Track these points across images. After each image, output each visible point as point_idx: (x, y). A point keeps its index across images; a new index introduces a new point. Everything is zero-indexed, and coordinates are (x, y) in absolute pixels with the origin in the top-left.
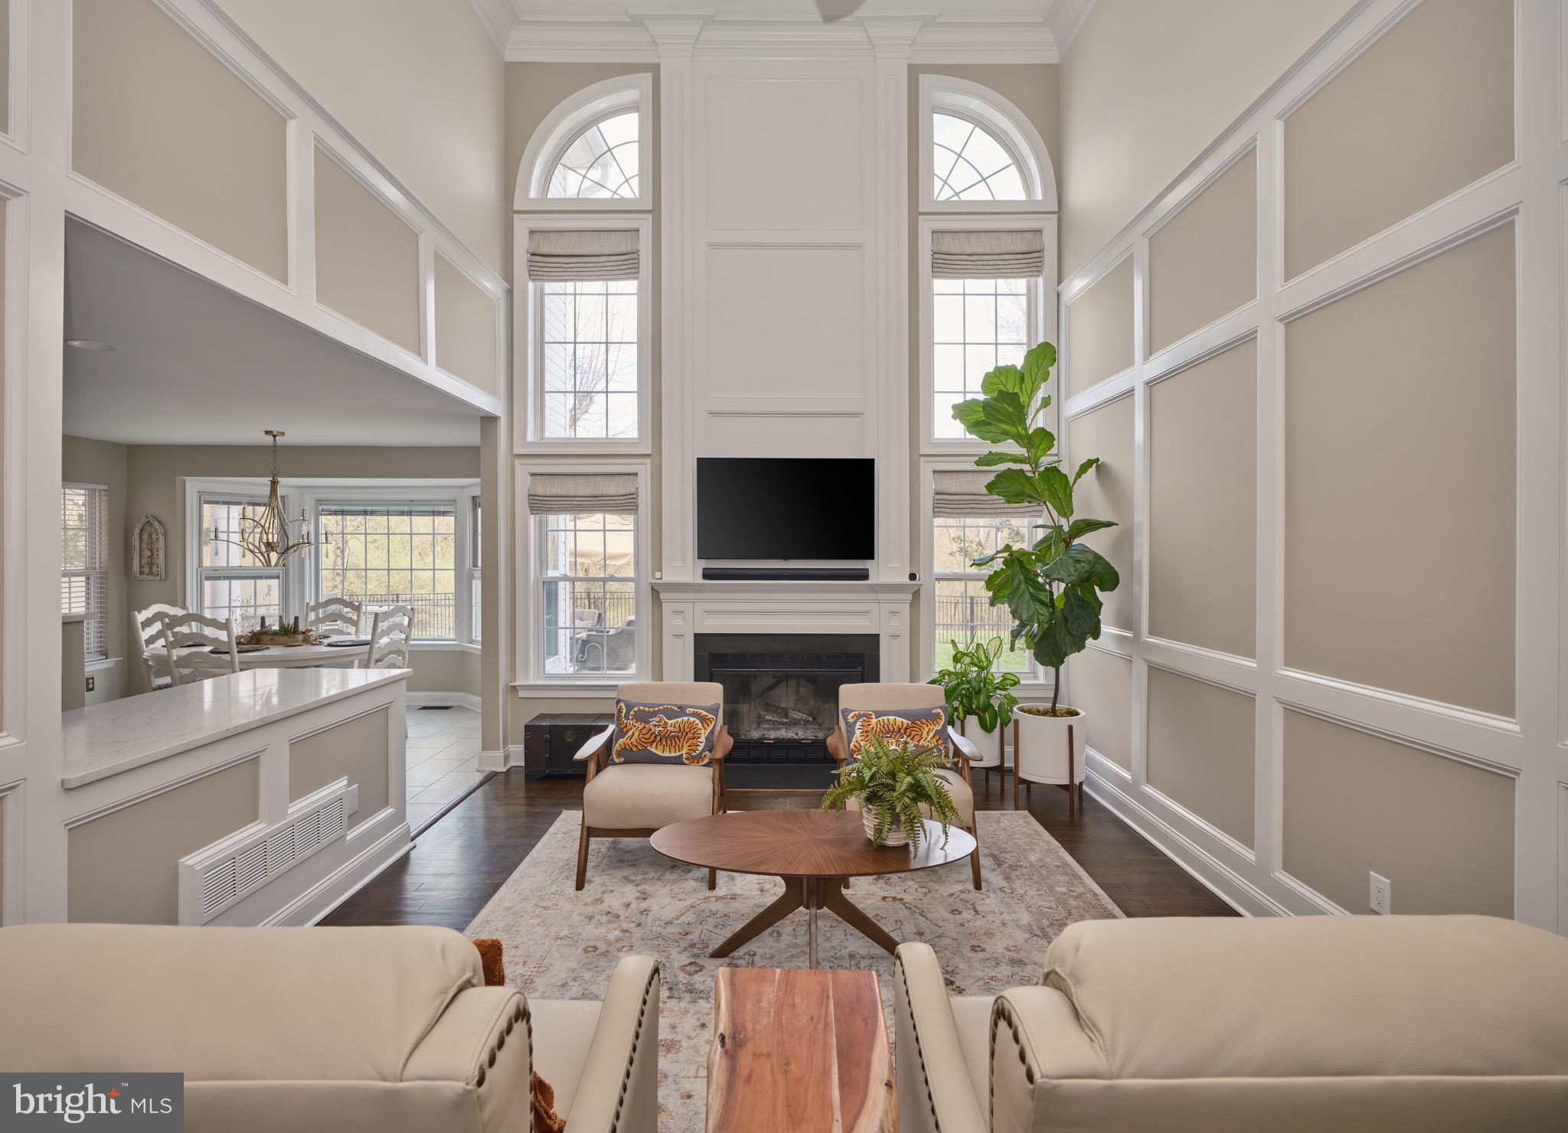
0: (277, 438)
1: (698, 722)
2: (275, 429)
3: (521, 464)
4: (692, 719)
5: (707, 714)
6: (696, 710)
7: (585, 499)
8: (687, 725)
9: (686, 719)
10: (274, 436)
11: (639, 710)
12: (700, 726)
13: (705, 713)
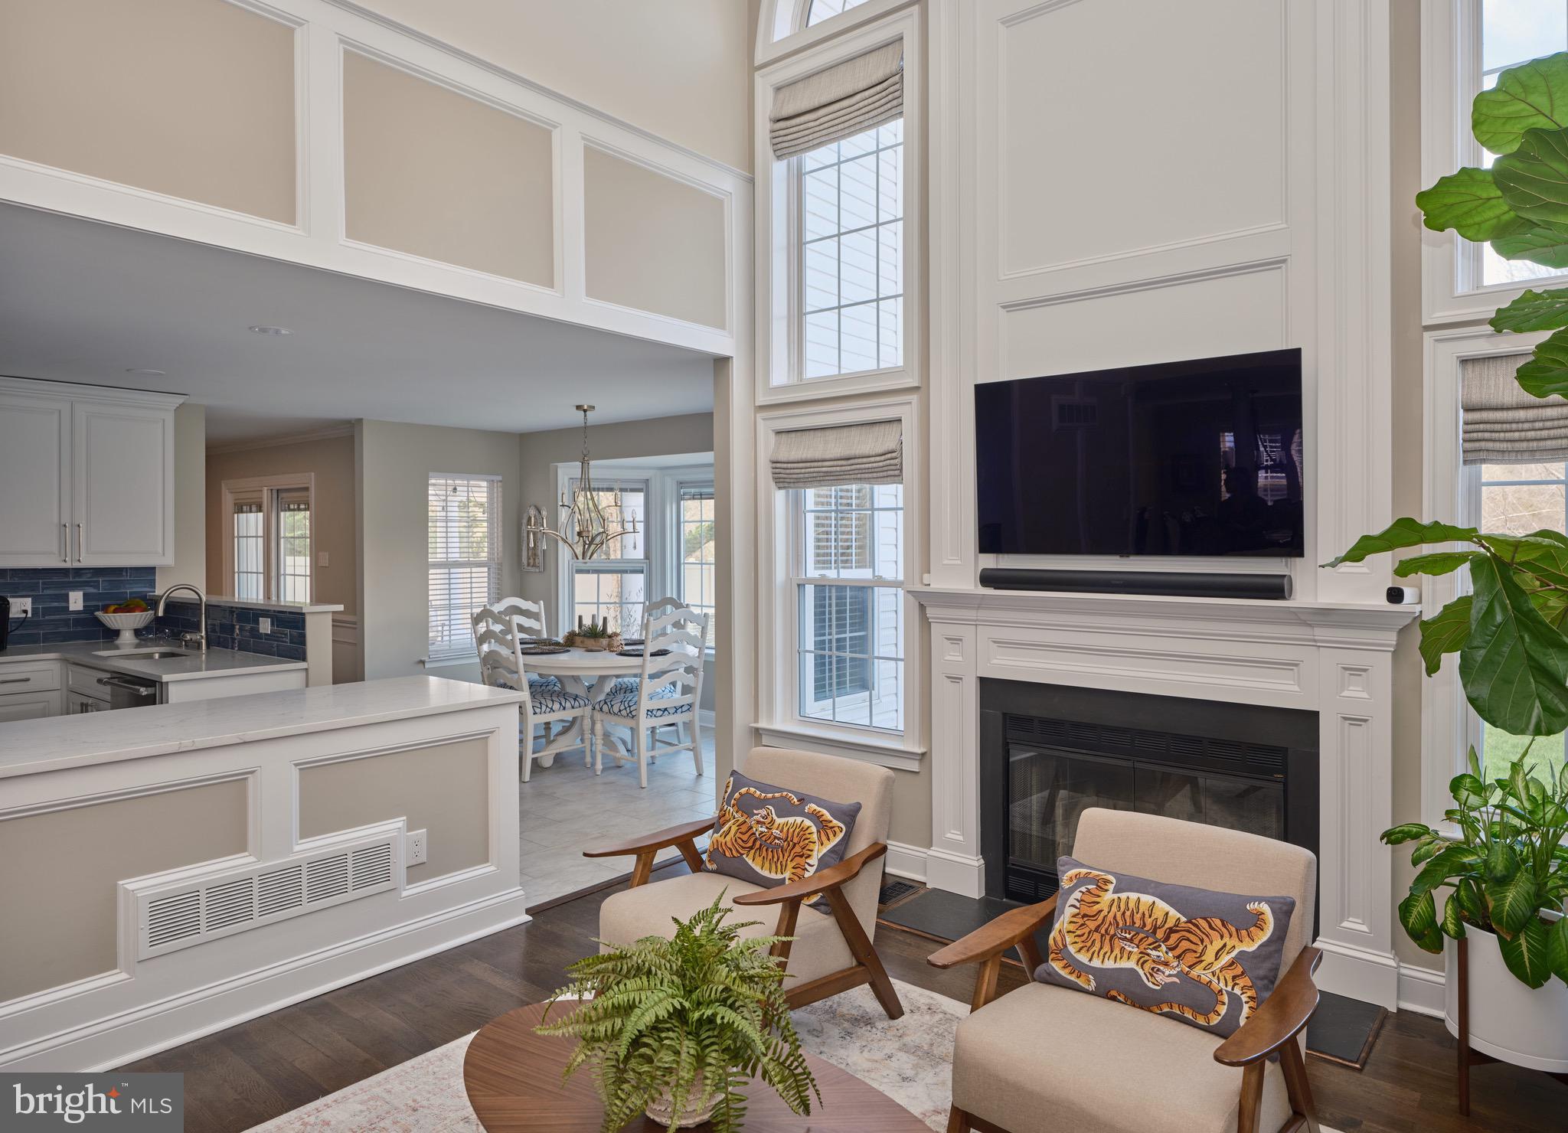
0: (588, 413)
1: (814, 829)
2: (585, 405)
3: (764, 419)
4: (808, 823)
5: (831, 818)
6: (819, 809)
7: (835, 463)
8: (797, 830)
9: (799, 820)
10: (585, 411)
11: (747, 793)
12: (815, 837)
13: (828, 816)
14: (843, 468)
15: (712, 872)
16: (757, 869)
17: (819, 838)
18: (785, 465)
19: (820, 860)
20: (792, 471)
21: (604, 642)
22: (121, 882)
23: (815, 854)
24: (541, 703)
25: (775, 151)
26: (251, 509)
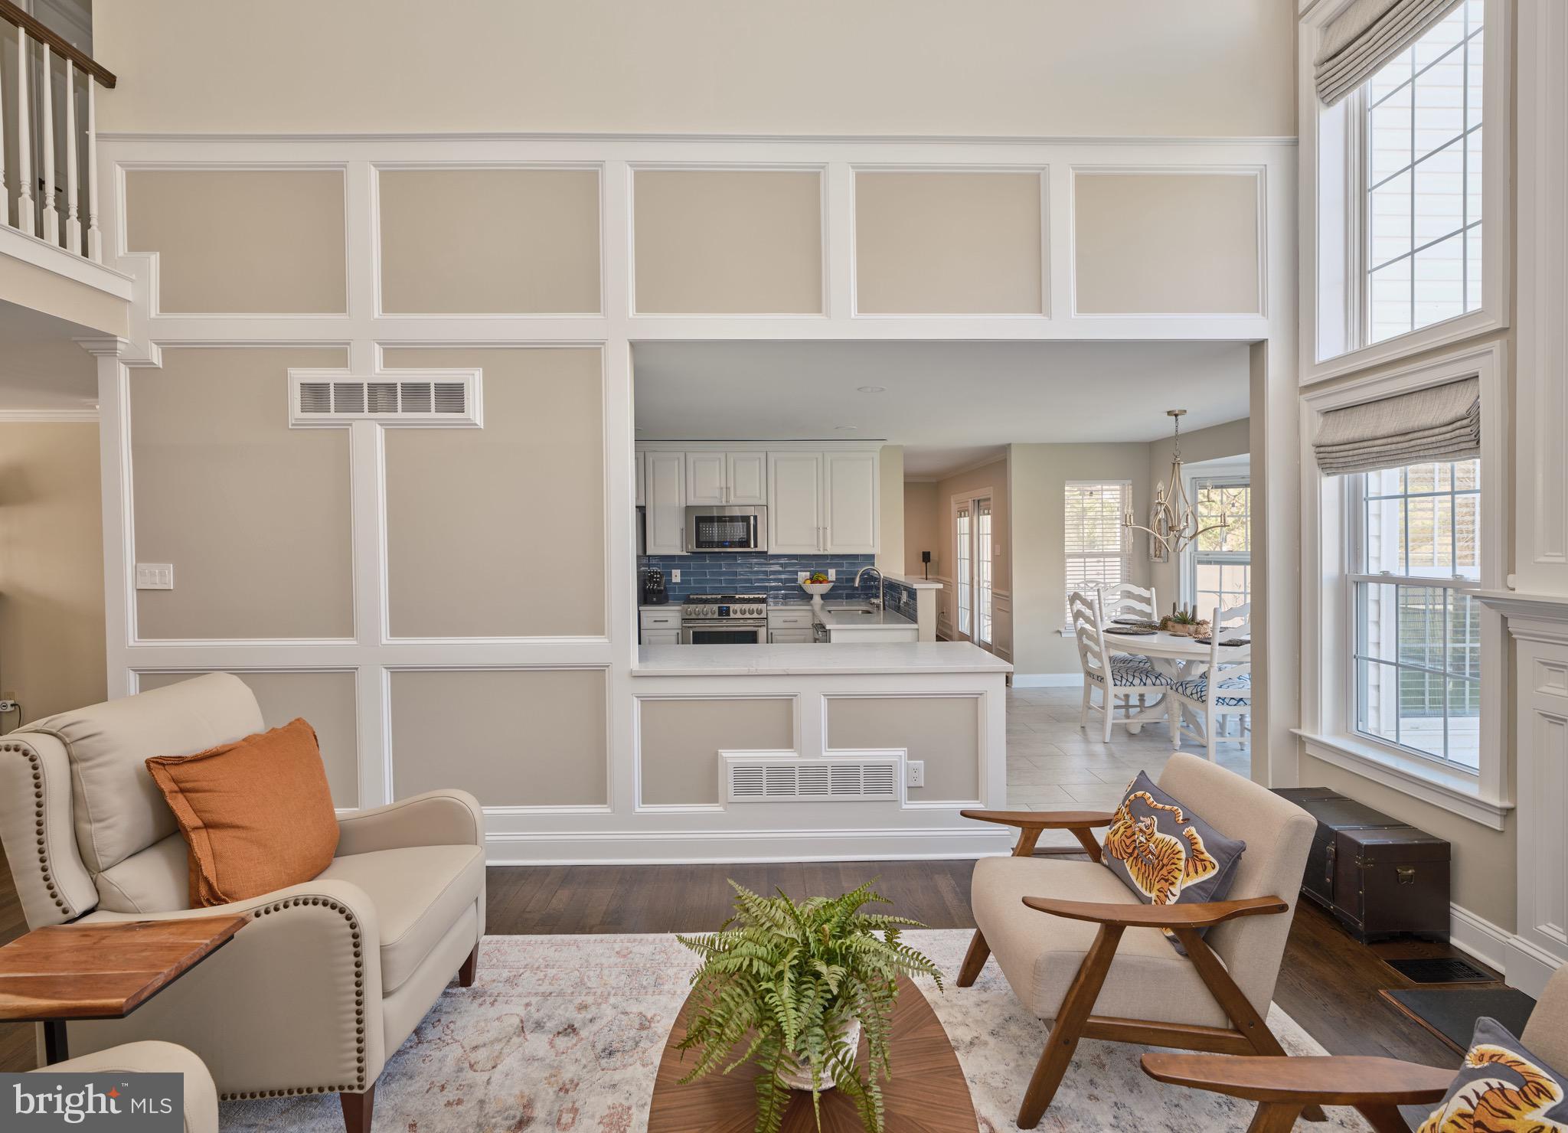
0: (1179, 417)
1: (1183, 855)
2: (1176, 408)
3: (1308, 401)
4: (1180, 847)
5: (1204, 850)
6: (1196, 835)
7: (1389, 440)
8: (1169, 851)
9: (1174, 840)
10: (1176, 415)
11: (1142, 797)
12: (1182, 864)
13: (1201, 846)
14: (1400, 446)
15: (1105, 866)
16: (1133, 878)
17: (1187, 866)
18: (1329, 449)
19: (1183, 892)
20: (1338, 455)
21: (1192, 628)
22: (720, 751)
23: (1178, 882)
24: (1122, 677)
25: (1323, 98)
26: (961, 514)
